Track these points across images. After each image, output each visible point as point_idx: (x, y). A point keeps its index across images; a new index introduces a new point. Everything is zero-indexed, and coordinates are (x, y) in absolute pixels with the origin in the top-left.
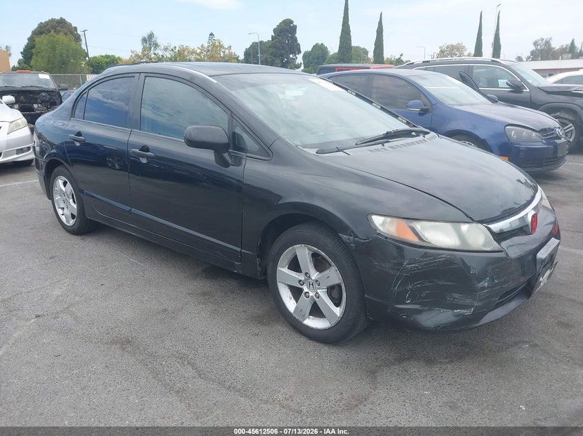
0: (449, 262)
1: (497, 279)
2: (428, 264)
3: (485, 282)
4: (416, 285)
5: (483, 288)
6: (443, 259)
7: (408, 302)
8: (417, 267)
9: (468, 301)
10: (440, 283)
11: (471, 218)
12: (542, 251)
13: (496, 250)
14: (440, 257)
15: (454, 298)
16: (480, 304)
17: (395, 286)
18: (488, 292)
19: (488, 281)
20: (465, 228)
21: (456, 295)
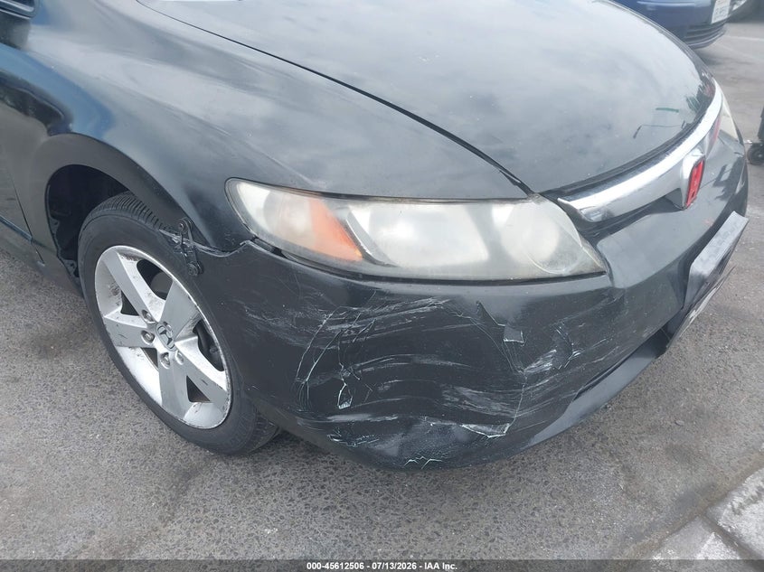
0: (446, 315)
1: (581, 346)
2: (386, 322)
3: (546, 360)
4: (361, 367)
5: (541, 375)
6: (427, 309)
7: (345, 406)
8: (357, 330)
9: (496, 407)
10: (425, 362)
11: (522, 186)
12: (704, 254)
13: (587, 270)
14: (419, 302)
15: (463, 398)
16: (526, 413)
17: (303, 375)
18: (549, 384)
19: (555, 356)
20: (501, 214)
21: (466, 392)
